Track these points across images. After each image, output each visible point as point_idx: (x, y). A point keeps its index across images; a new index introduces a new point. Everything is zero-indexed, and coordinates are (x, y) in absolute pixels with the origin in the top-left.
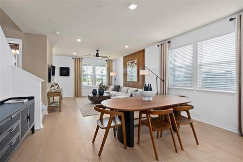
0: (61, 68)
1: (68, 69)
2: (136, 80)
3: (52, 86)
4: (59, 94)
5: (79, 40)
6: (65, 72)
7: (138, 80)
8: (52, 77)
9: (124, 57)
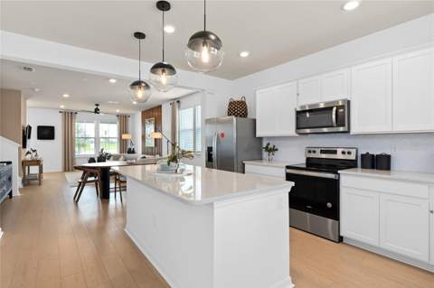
0: (39, 127)
1: (52, 129)
2: (153, 145)
3: (28, 153)
4: (37, 162)
5: (66, 96)
6: (46, 132)
7: (156, 145)
8: (28, 141)
9: (143, 113)
